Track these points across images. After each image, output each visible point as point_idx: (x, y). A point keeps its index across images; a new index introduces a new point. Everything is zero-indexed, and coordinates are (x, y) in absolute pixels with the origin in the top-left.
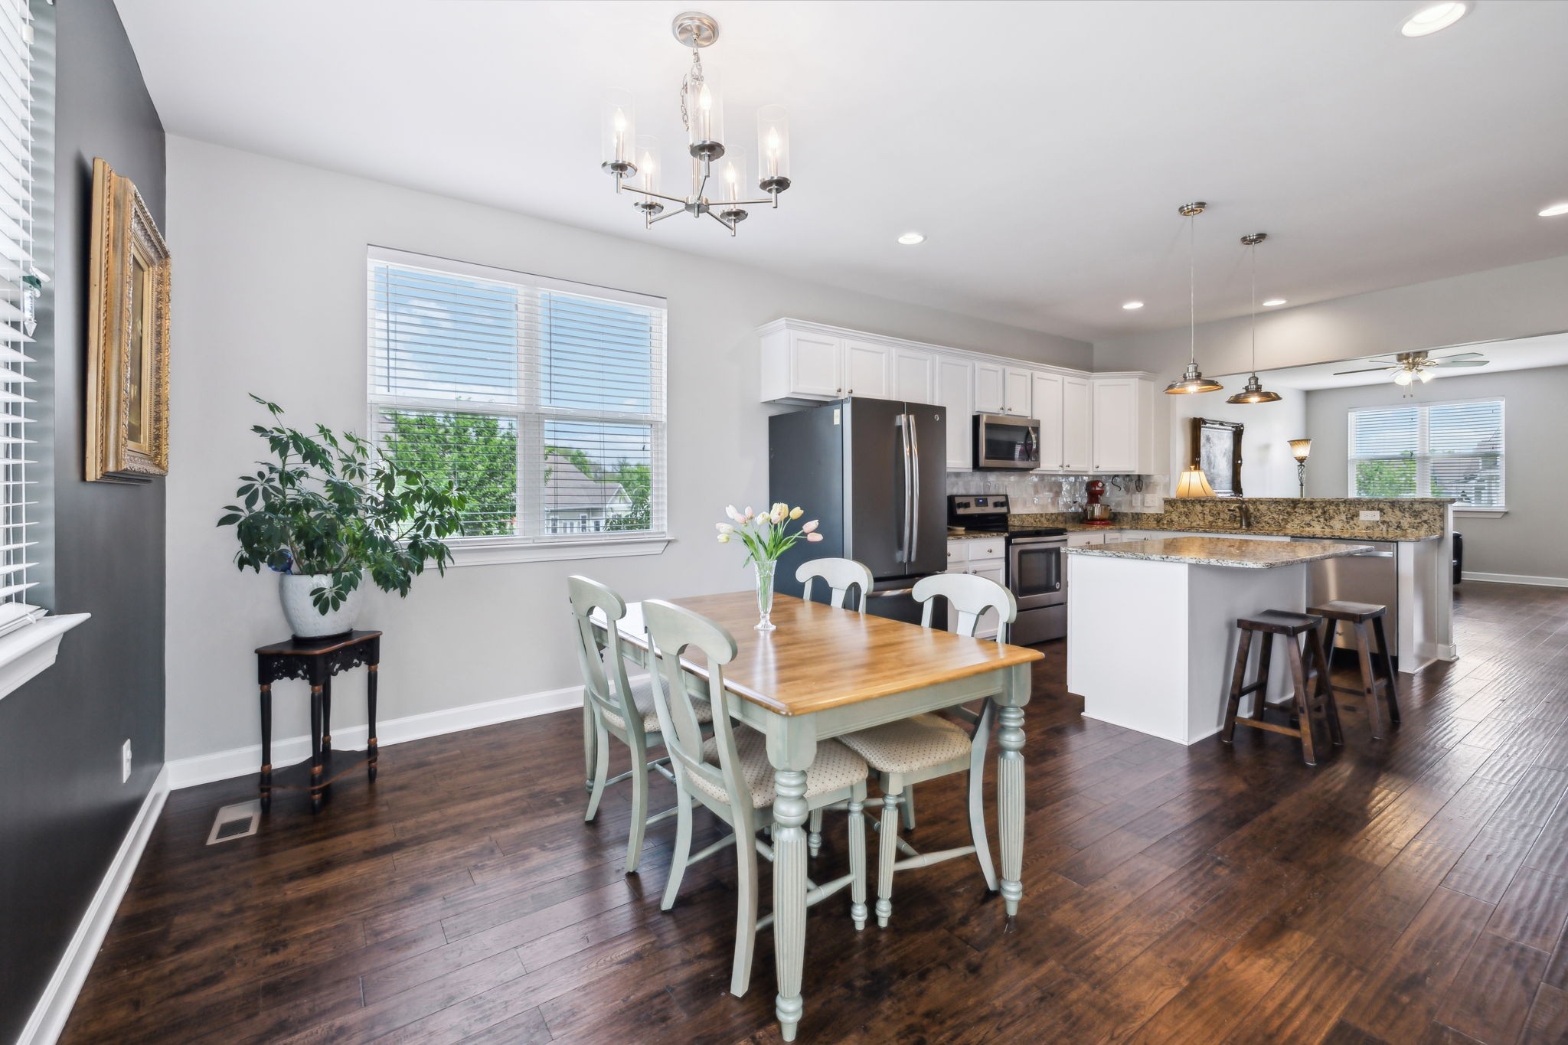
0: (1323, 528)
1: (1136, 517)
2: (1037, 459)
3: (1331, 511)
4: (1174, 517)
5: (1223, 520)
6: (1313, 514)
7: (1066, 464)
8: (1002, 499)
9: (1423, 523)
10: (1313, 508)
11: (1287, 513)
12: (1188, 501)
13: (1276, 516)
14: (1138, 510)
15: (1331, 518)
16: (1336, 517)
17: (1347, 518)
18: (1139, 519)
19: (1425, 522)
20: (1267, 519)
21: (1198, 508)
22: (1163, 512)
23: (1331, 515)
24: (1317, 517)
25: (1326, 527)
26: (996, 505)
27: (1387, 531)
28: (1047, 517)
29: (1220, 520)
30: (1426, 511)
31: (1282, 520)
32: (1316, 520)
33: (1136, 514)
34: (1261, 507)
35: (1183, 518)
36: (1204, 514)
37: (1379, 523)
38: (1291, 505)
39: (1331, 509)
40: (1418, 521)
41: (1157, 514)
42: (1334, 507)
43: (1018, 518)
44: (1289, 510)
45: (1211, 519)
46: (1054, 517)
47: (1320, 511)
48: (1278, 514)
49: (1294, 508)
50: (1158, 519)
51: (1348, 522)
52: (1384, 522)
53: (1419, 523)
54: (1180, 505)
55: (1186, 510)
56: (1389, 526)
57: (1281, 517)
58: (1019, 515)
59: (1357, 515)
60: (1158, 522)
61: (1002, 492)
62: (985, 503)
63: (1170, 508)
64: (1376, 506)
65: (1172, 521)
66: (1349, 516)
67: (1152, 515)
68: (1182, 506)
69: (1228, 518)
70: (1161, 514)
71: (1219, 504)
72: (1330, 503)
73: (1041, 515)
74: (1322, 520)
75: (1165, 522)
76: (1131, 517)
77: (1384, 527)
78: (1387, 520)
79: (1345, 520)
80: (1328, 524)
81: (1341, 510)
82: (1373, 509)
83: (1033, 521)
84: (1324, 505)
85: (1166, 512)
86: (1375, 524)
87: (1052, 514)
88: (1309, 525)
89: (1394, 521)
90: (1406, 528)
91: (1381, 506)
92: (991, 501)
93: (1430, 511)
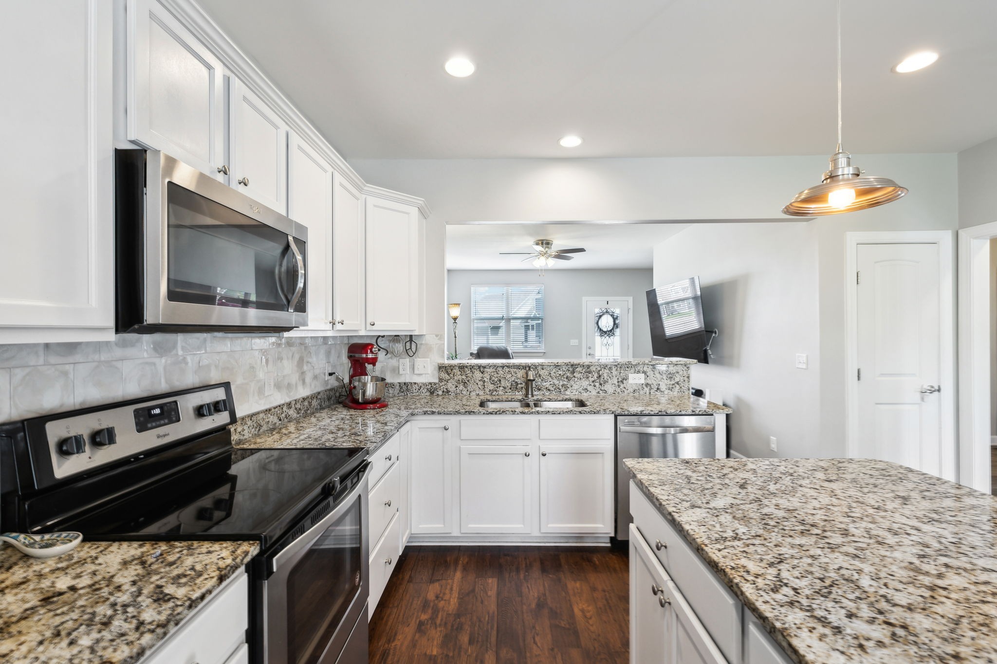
0: (598, 393)
1: (404, 388)
2: (301, 308)
3: (605, 375)
4: (451, 386)
5: (505, 388)
6: (590, 378)
7: (338, 318)
8: (219, 394)
9: (676, 384)
10: (590, 372)
11: (567, 378)
12: (466, 367)
13: (556, 382)
14: (408, 380)
15: (606, 382)
16: (610, 381)
17: (618, 382)
18: (408, 390)
19: (678, 383)
20: (547, 384)
21: (478, 375)
22: (437, 381)
23: (605, 379)
24: (593, 382)
25: (601, 392)
26: (200, 412)
27: (650, 393)
28: (298, 406)
29: (501, 388)
30: (678, 373)
31: (562, 386)
32: (593, 384)
33: (405, 383)
34: (542, 372)
35: (461, 387)
36: (484, 382)
37: (644, 386)
38: (571, 369)
39: (605, 373)
40: (673, 382)
41: (431, 384)
42: (608, 371)
43: (249, 423)
44: (568, 374)
45: (491, 387)
46: (306, 403)
47: (596, 375)
48: (558, 380)
49: (573, 372)
50: (432, 390)
51: (619, 386)
52: (647, 385)
53: (673, 384)
54: (457, 371)
55: (464, 377)
56: (651, 389)
57: (561, 383)
58: (251, 416)
59: (625, 379)
60: (432, 393)
61: (215, 377)
62: (170, 414)
63: (444, 376)
64: (641, 369)
65: (448, 392)
66: (620, 380)
67: (424, 384)
68: (459, 373)
69: (509, 385)
70: (435, 384)
71: (500, 369)
72: (605, 366)
73: (289, 405)
74: (597, 384)
75: (440, 393)
76: (398, 387)
77: (647, 390)
78: (650, 382)
79: (617, 384)
80: (603, 388)
81: (614, 374)
82: (639, 372)
83: (276, 420)
84: (599, 369)
85: (441, 380)
86: (640, 387)
87: (304, 399)
88: (586, 390)
89: (655, 383)
90: (664, 389)
91: (645, 369)
92: (187, 404)
93: (681, 373)
